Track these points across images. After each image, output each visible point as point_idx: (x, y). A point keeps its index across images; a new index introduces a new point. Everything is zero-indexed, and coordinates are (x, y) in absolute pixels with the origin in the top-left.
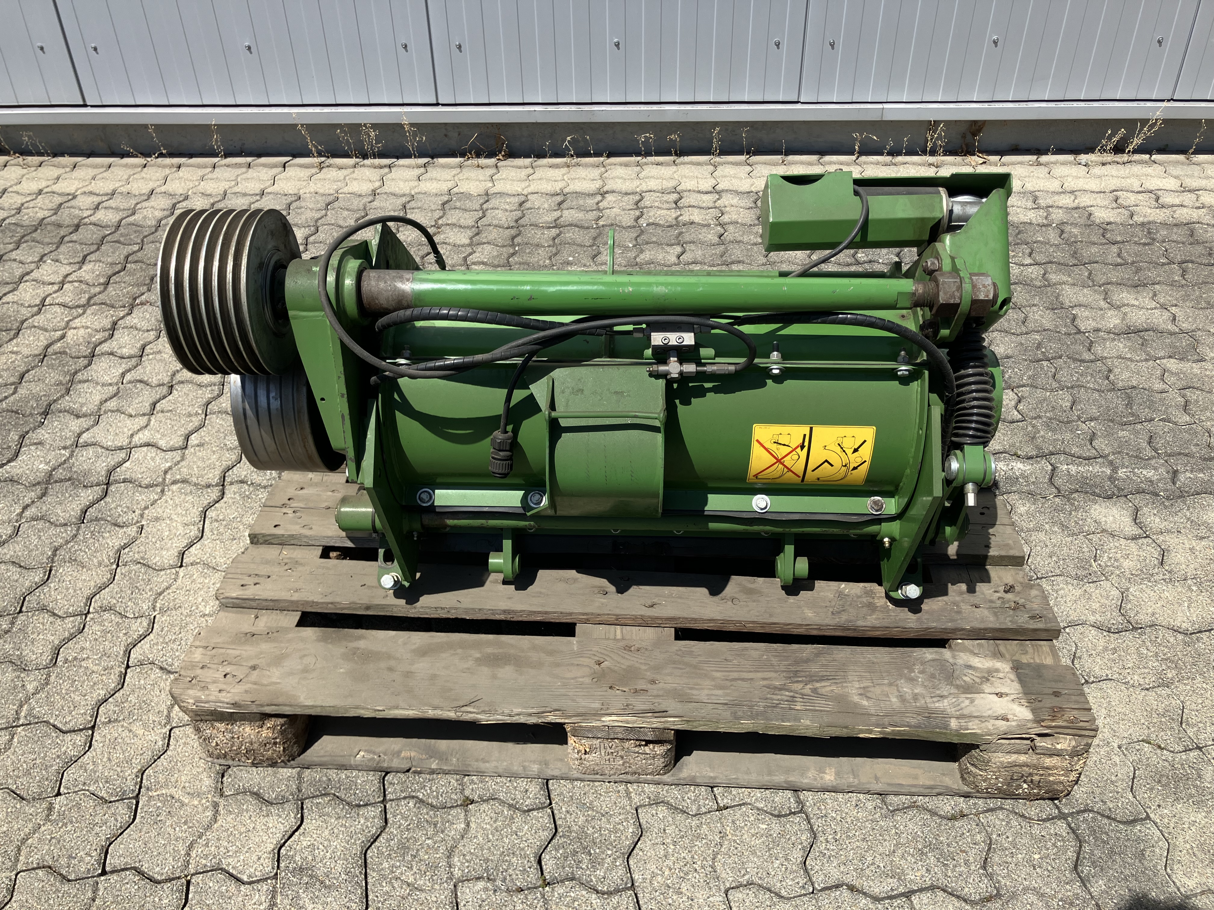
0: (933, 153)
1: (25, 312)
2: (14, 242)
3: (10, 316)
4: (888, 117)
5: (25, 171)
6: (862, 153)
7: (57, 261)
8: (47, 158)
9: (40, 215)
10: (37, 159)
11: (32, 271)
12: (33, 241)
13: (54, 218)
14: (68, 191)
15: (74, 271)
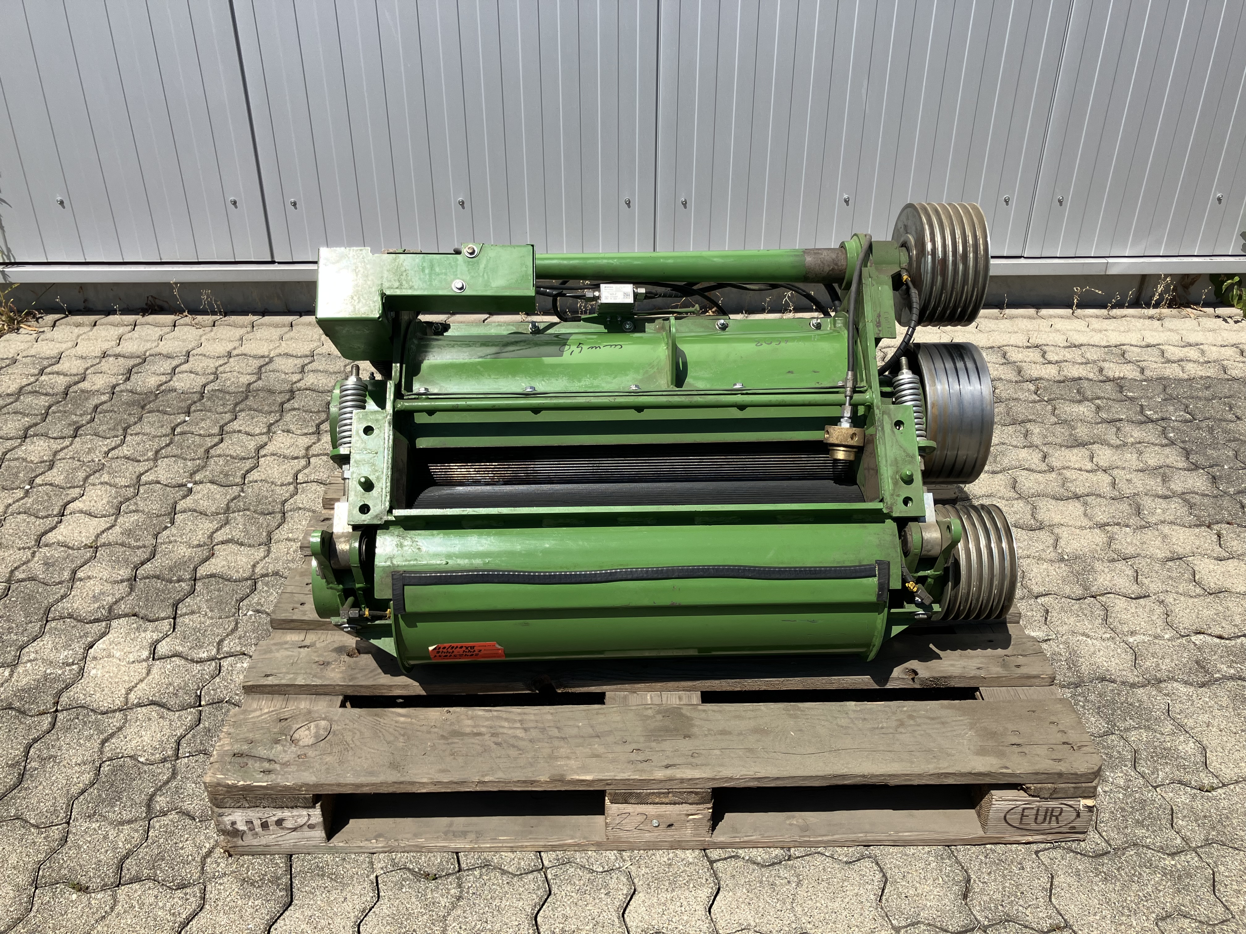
0: (1156, 306)
1: (283, 492)
2: (229, 411)
3: (266, 498)
4: (1112, 271)
5: (201, 331)
6: (1081, 306)
7: (288, 431)
8: (218, 317)
9: (245, 379)
10: (209, 319)
11: (266, 444)
12: (250, 409)
13: (260, 383)
14: (260, 352)
15: (314, 443)
